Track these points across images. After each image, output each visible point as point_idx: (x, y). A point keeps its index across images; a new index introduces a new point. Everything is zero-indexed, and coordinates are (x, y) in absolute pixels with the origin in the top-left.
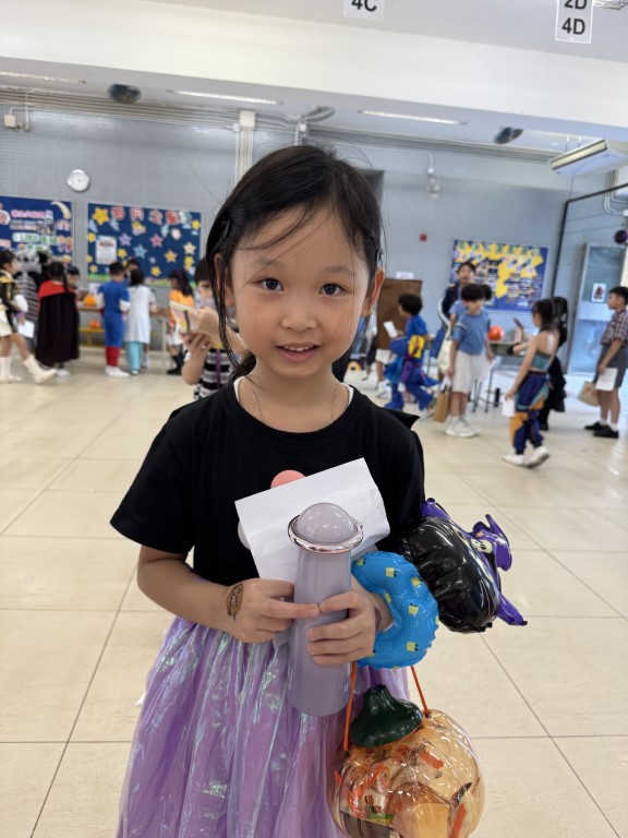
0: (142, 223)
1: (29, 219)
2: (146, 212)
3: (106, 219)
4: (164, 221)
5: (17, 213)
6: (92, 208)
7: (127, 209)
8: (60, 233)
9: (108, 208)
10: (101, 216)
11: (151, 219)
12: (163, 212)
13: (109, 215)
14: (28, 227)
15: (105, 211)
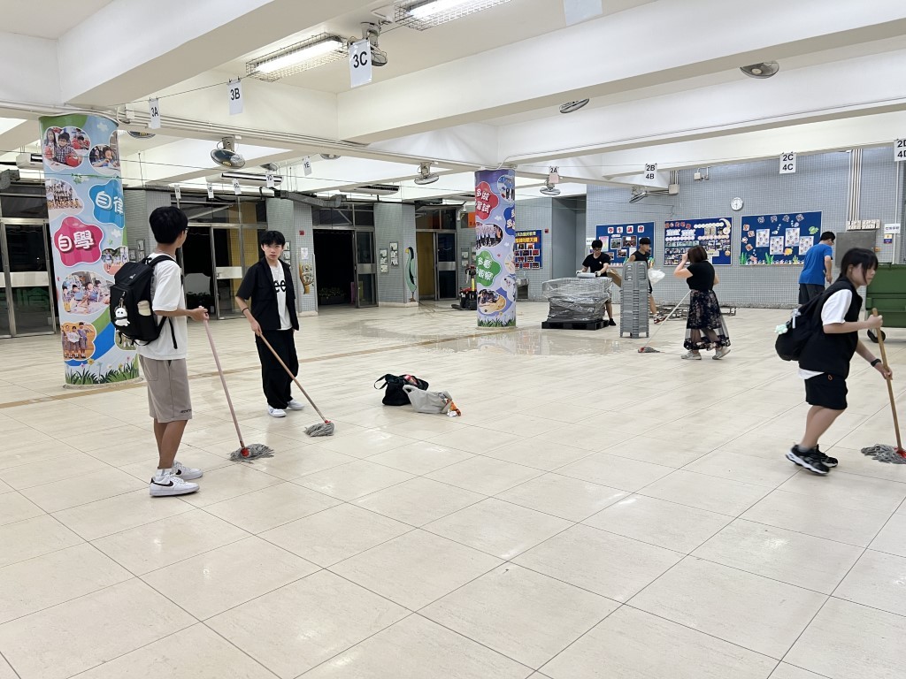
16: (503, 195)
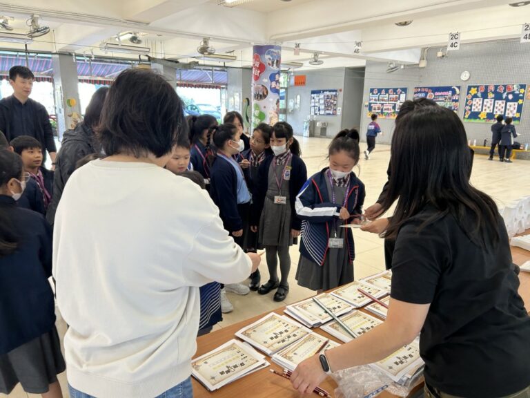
0: (493, 93)
1: (441, 96)
2: (496, 87)
3: (476, 92)
4: (505, 91)
5: (437, 94)
6: (470, 88)
7: (486, 87)
8: (453, 101)
9: (478, 87)
10: (473, 91)
11: (498, 90)
12: (505, 86)
13: (477, 91)
14: (441, 99)
15: (476, 89)
16: (269, 64)
